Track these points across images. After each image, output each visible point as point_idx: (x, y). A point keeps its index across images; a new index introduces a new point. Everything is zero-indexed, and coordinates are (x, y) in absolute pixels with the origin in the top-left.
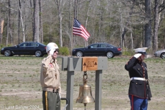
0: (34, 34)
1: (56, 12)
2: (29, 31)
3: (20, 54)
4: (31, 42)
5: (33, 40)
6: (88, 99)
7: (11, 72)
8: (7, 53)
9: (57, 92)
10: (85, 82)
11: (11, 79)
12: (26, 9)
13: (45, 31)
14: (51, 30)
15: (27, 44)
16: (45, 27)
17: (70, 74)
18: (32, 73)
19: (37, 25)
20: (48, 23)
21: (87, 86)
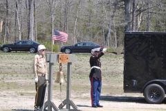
0: (29, 33)
1: (49, 13)
2: (25, 30)
3: (16, 51)
4: (26, 39)
5: (28, 38)
6: (62, 81)
7: (10, 65)
8: (6, 50)
10: (61, 70)
12: (22, 9)
13: (38, 30)
14: (44, 29)
15: (23, 42)
16: (39, 26)
17: (51, 65)
18: (27, 66)
19: (32, 25)
20: (42, 23)
21: (61, 72)
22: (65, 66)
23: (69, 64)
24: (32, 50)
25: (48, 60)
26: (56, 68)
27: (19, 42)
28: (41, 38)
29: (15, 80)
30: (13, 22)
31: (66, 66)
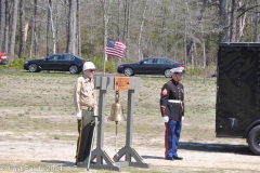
0: (68, 42)
2: (62, 38)
3: (49, 70)
4: (64, 53)
5: (67, 50)
6: (119, 117)
7: (38, 93)
8: (32, 68)
9: (92, 110)
10: (117, 101)
11: (39, 101)
12: (58, 7)
14: (92, 37)
15: (59, 57)
16: (84, 32)
17: (102, 93)
18: (65, 94)
19: (73, 31)
20: (89, 27)
21: (118, 105)
22: (124, 96)
23: (131, 92)
24: (73, 70)
25: (98, 85)
26: (110, 97)
27: (52, 57)
28: (88, 51)
29: (45, 115)
30: (45, 25)
31: (126, 95)
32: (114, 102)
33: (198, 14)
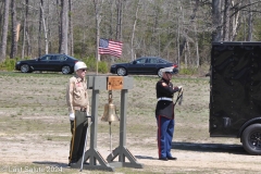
0: (60, 42)
1: (92, 12)
2: (54, 38)
3: (41, 71)
4: (56, 53)
5: (60, 50)
6: (113, 118)
7: (30, 94)
8: (24, 69)
9: (85, 111)
10: (110, 101)
11: (32, 101)
12: (50, 6)
13: (77, 38)
14: (85, 37)
15: (52, 57)
16: (77, 32)
17: (95, 92)
18: (57, 95)
19: (66, 31)
20: (81, 26)
21: (111, 105)
22: (117, 96)
23: (124, 92)
24: (65, 70)
25: (91, 85)
26: (102, 98)
27: (45, 58)
28: (80, 51)
29: (38, 116)
30: (37, 26)
31: (120, 95)
32: (107, 102)
33: (191, 13)
